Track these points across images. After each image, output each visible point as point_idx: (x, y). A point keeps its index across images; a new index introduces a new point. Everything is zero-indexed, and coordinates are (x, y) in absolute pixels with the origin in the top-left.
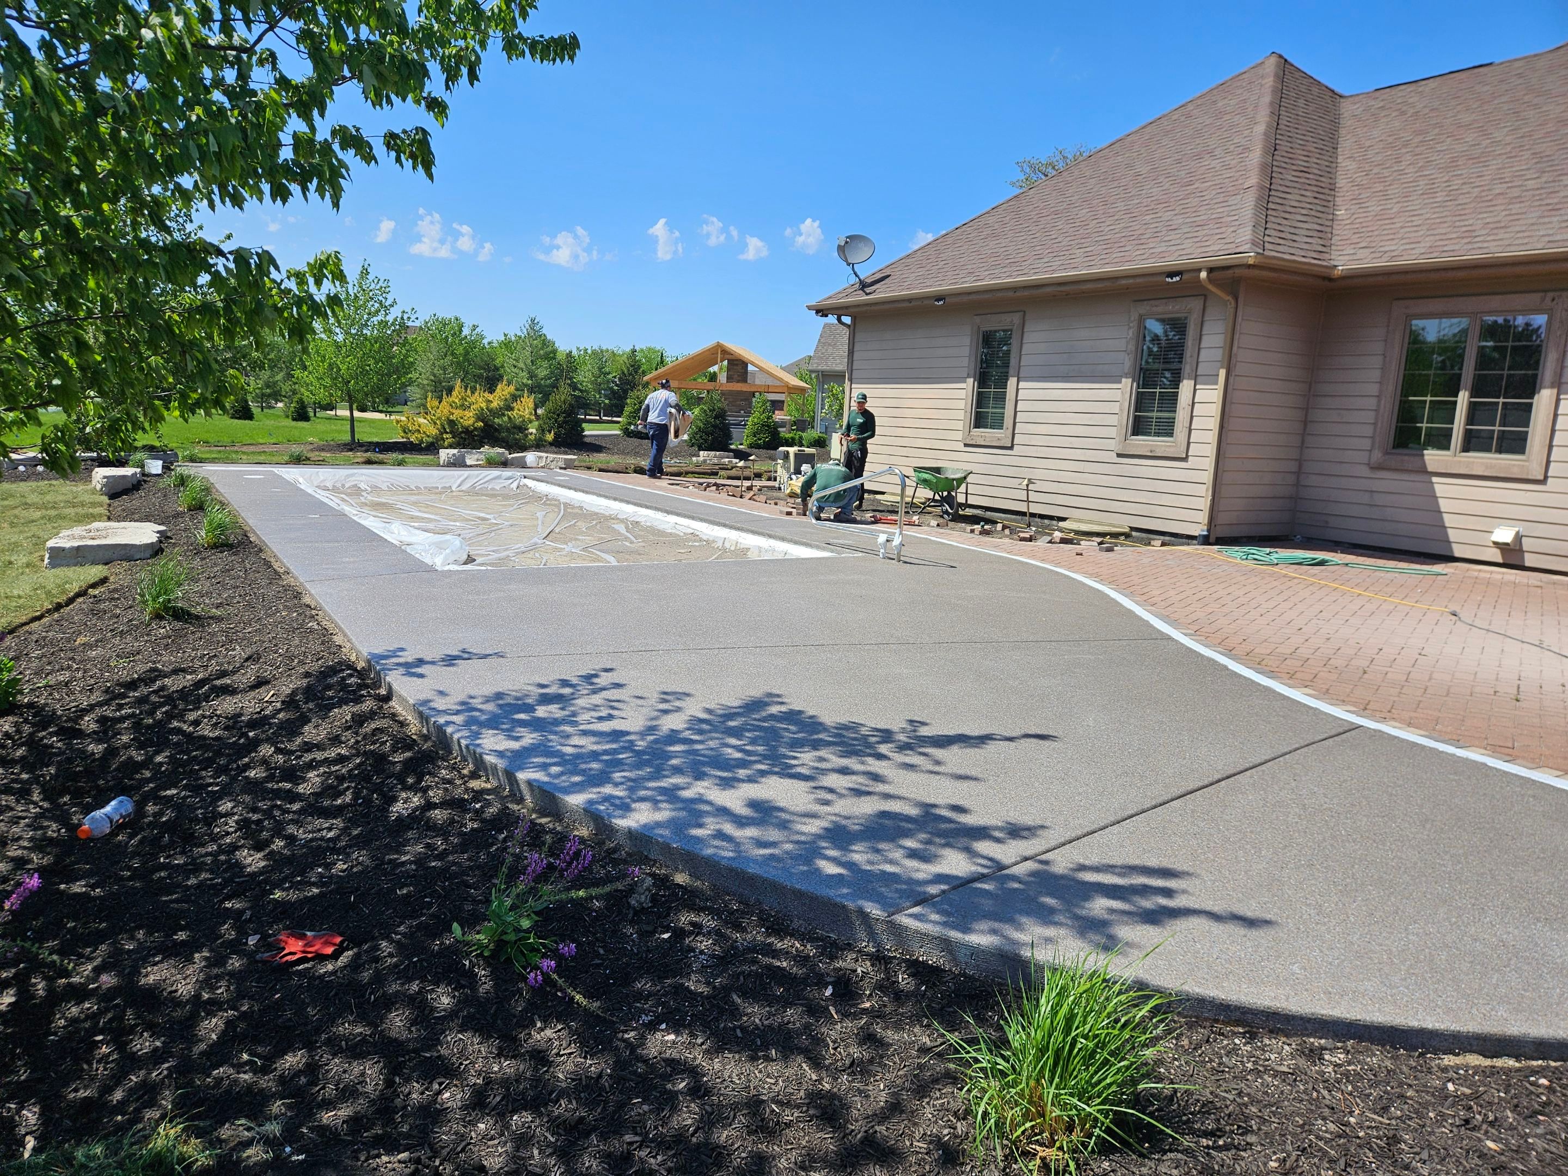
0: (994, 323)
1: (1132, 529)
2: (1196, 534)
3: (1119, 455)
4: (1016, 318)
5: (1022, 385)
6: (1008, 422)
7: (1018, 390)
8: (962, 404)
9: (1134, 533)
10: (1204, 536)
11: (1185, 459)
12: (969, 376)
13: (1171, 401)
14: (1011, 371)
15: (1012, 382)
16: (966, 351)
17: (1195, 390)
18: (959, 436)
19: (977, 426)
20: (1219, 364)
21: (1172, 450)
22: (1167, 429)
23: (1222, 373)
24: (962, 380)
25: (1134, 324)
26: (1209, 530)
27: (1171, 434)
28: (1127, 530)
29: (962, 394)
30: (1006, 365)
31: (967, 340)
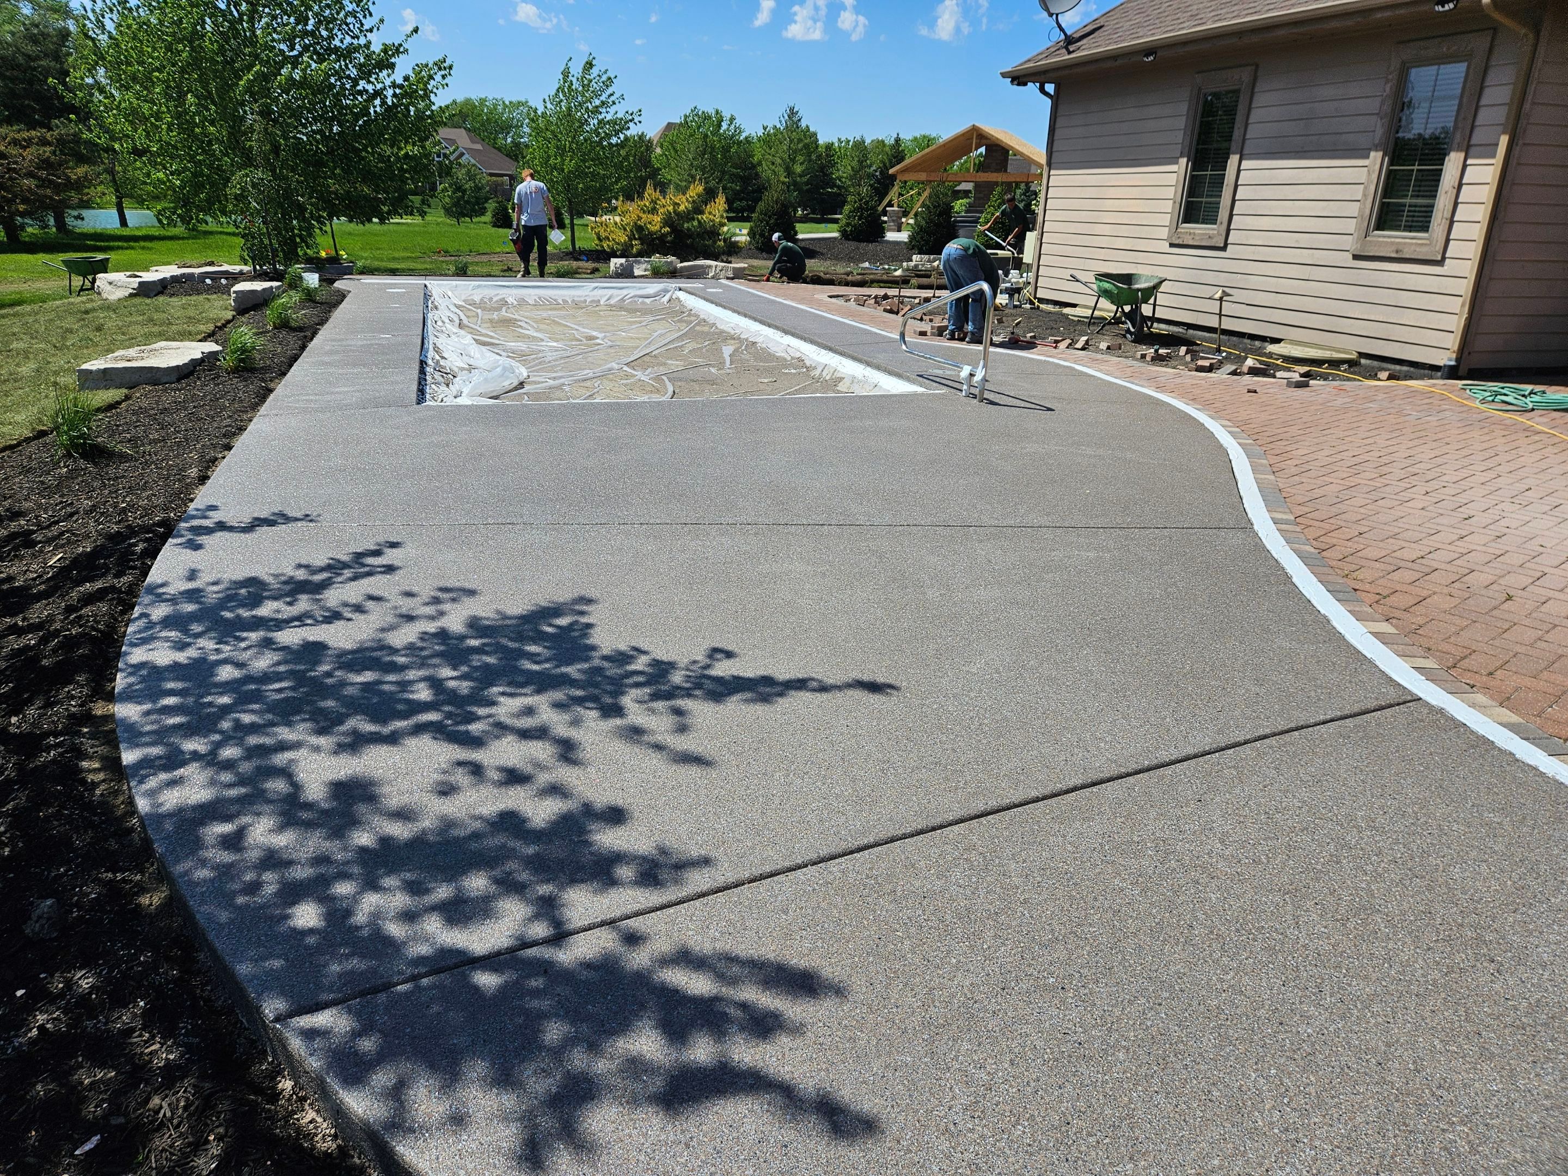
0: (1218, 82)
1: (1362, 355)
2: (1441, 363)
3: (1356, 257)
4: (1245, 75)
5: (1246, 164)
6: (1223, 214)
7: (1239, 171)
8: (1170, 192)
9: (1363, 361)
10: (1451, 367)
11: (1440, 263)
12: (1182, 156)
13: (1431, 182)
14: (1234, 146)
15: (1234, 159)
16: (1181, 122)
17: (1465, 166)
18: (1164, 233)
19: (1187, 220)
20: (1500, 128)
21: (1424, 249)
22: (1421, 222)
23: (1504, 140)
24: (1174, 161)
25: (1393, 77)
26: (1457, 360)
27: (1425, 228)
28: (1354, 356)
29: (1172, 179)
30: (1229, 138)
31: (1184, 108)
